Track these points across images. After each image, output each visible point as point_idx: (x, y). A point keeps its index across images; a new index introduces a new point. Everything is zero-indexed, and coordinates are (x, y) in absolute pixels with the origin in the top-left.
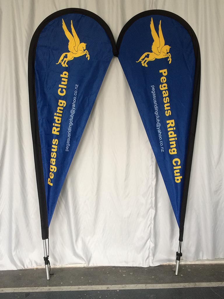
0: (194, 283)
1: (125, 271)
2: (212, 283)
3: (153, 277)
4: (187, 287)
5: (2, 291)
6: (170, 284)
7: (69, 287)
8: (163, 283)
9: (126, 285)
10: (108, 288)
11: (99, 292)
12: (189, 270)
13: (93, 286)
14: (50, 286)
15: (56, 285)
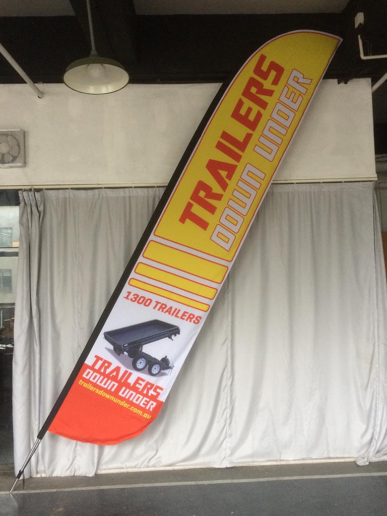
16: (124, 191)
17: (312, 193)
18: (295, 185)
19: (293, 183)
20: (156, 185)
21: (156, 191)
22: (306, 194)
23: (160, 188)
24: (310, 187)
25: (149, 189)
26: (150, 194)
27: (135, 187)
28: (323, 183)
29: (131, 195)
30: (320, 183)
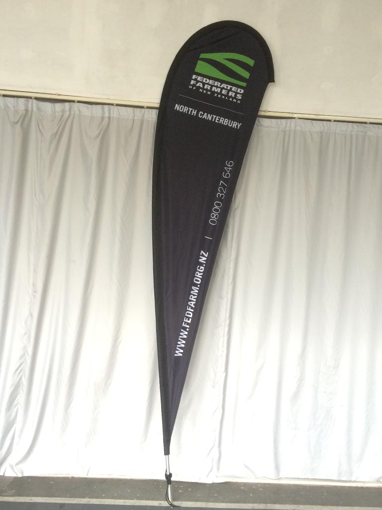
0: (265, 505)
1: (182, 486)
2: (287, 505)
3: (216, 495)
4: (256, 508)
5: (31, 500)
6: (236, 504)
7: (113, 500)
8: (227, 502)
9: (183, 502)
10: (160, 504)
11: (149, 508)
12: (261, 489)
13: (142, 501)
14: (90, 498)
15: (97, 498)
16: (103, 110)
17: (354, 137)
18: (332, 123)
19: (330, 121)
20: (145, 105)
21: (145, 112)
22: (345, 138)
23: (150, 110)
24: (353, 127)
25: (135, 109)
26: (136, 118)
27: (117, 105)
28: (370, 123)
29: (112, 115)
30: (366, 123)
